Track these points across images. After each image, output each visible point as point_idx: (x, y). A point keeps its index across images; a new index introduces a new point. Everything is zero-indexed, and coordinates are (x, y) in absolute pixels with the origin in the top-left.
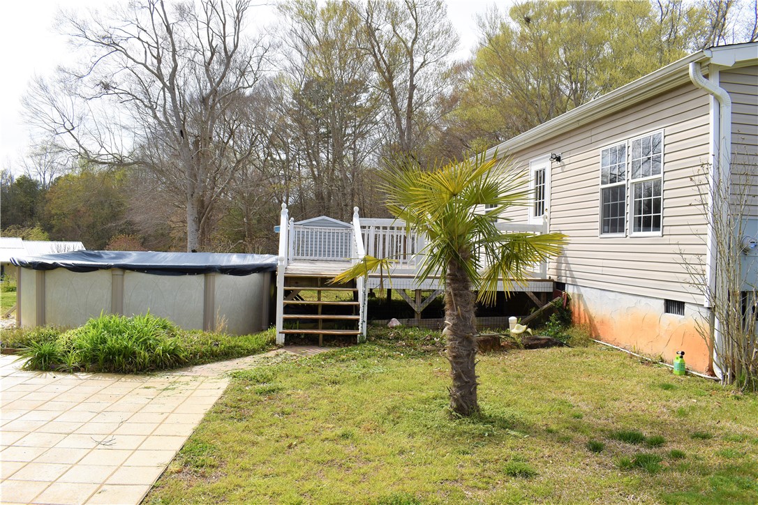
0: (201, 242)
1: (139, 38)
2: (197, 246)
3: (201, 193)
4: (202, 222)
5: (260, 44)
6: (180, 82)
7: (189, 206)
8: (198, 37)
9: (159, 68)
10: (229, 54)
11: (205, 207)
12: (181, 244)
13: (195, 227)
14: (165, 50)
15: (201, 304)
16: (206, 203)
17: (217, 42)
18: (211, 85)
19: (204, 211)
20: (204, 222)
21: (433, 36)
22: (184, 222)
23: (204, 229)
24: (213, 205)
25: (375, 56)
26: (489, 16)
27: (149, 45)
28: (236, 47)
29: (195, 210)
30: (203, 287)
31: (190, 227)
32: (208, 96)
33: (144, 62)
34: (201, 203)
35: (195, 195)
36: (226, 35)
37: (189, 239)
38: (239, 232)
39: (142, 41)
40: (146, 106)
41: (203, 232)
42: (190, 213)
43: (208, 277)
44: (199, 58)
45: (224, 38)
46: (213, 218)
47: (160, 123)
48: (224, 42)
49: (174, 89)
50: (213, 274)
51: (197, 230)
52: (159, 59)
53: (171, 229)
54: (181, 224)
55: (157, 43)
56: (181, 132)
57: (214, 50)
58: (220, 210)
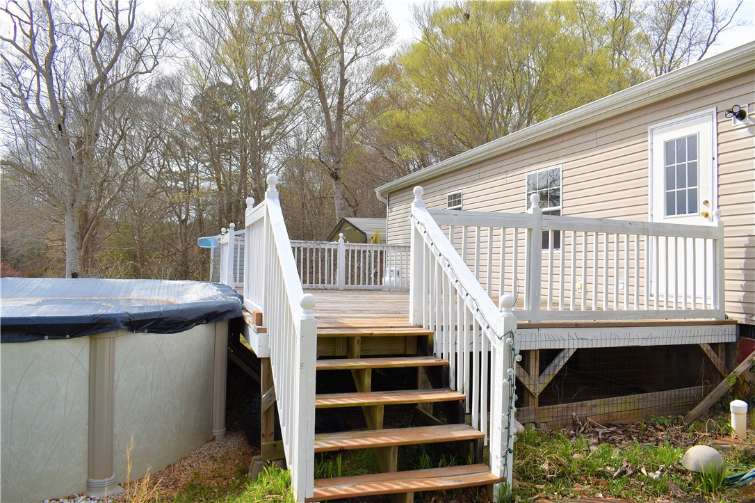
0: (84, 262)
1: (7, 11)
2: (78, 269)
3: (84, 203)
4: (85, 239)
5: (161, 25)
6: (60, 67)
7: (68, 219)
8: (84, 13)
9: (32, 47)
10: (122, 33)
11: (90, 221)
12: (59, 266)
13: (76, 244)
14: (40, 28)
15: (82, 408)
16: (90, 217)
17: (107, 20)
18: (99, 71)
19: (88, 228)
20: (88, 239)
21: (366, 26)
22: (63, 240)
23: (87, 247)
24: (98, 219)
25: (301, 43)
26: (427, 8)
27: (20, 19)
28: (131, 26)
29: (77, 223)
30: (86, 365)
31: (70, 244)
32: (96, 82)
33: (12, 39)
34: (85, 216)
35: (77, 204)
36: (120, 9)
37: (68, 260)
38: (129, 252)
39: (12, 15)
40: (15, 95)
41: (86, 252)
42: (69, 227)
43: (99, 342)
44: (84, 36)
45: (117, 14)
46: (98, 236)
47: (33, 116)
48: (116, 19)
49: (51, 74)
50: (111, 334)
51: (79, 249)
52: (32, 37)
53: (48, 248)
54: (60, 243)
55: (31, 18)
56: (60, 126)
57: (104, 30)
58: (107, 227)
